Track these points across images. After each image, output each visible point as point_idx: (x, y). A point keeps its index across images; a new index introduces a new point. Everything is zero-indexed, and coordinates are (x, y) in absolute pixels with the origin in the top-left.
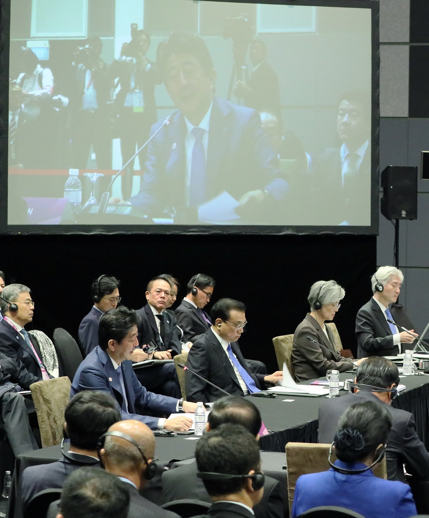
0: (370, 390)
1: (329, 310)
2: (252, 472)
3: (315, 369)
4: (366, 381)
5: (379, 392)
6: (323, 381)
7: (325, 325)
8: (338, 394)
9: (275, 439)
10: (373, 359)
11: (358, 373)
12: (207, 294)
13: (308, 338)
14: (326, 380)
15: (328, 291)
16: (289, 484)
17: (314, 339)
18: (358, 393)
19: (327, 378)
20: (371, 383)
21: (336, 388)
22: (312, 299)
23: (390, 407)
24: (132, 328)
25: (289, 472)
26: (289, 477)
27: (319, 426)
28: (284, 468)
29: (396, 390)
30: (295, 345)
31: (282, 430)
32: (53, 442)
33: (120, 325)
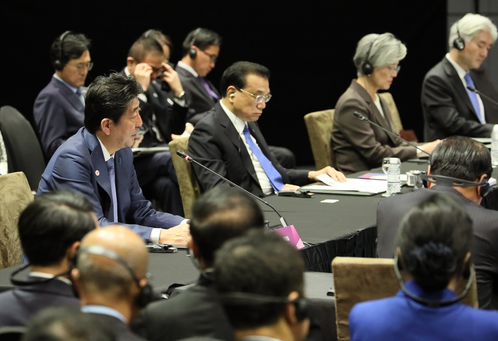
0: (450, 183)
1: (384, 75)
2: (293, 296)
3: (363, 158)
4: (444, 171)
5: (463, 187)
6: (377, 174)
7: (379, 97)
8: (399, 191)
9: (314, 254)
10: (453, 140)
11: (433, 159)
12: (211, 56)
13: (355, 115)
14: (382, 172)
15: (382, 48)
16: (339, 316)
17: (363, 115)
18: (433, 188)
19: (383, 169)
20: (451, 174)
21: (397, 184)
22: (359, 59)
23: (480, 207)
24: (132, 100)
25: (338, 299)
26: (337, 306)
27: (379, 235)
28: (330, 294)
29: (488, 184)
30: (336, 124)
31: (323, 242)
32: (4, 264)
33: (116, 98)
